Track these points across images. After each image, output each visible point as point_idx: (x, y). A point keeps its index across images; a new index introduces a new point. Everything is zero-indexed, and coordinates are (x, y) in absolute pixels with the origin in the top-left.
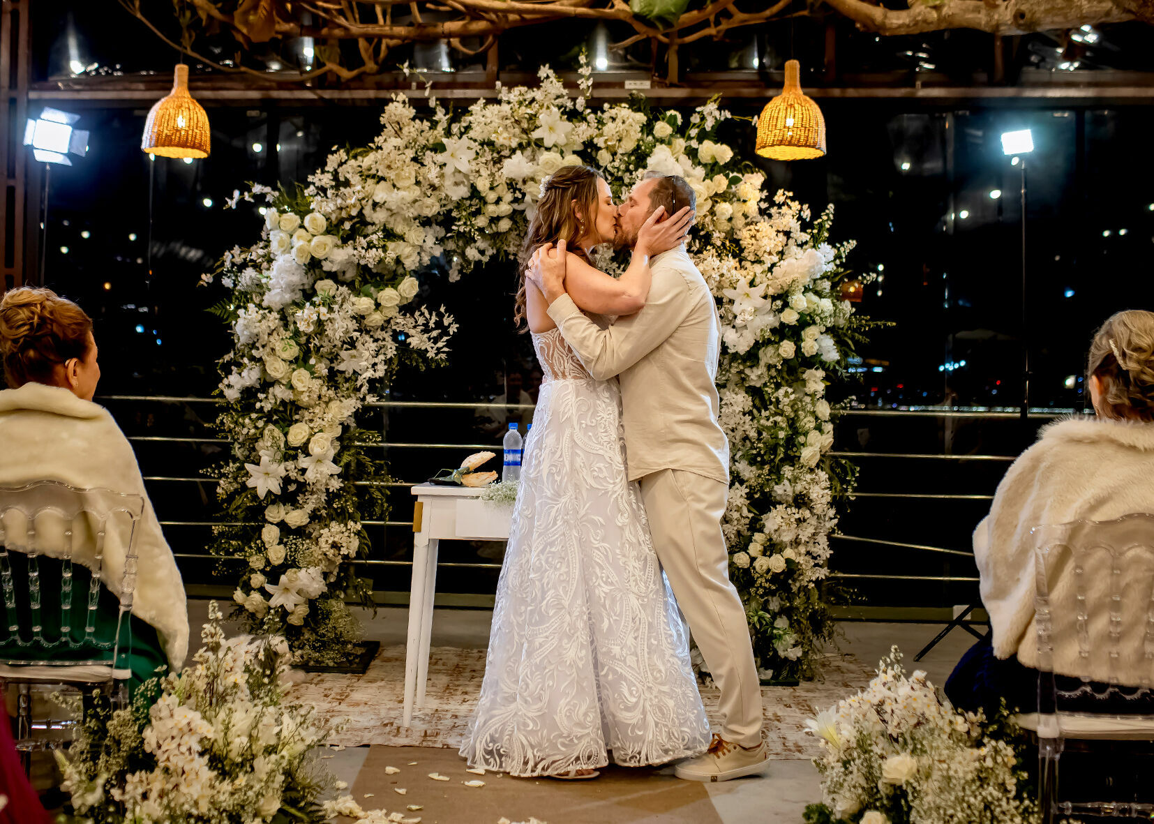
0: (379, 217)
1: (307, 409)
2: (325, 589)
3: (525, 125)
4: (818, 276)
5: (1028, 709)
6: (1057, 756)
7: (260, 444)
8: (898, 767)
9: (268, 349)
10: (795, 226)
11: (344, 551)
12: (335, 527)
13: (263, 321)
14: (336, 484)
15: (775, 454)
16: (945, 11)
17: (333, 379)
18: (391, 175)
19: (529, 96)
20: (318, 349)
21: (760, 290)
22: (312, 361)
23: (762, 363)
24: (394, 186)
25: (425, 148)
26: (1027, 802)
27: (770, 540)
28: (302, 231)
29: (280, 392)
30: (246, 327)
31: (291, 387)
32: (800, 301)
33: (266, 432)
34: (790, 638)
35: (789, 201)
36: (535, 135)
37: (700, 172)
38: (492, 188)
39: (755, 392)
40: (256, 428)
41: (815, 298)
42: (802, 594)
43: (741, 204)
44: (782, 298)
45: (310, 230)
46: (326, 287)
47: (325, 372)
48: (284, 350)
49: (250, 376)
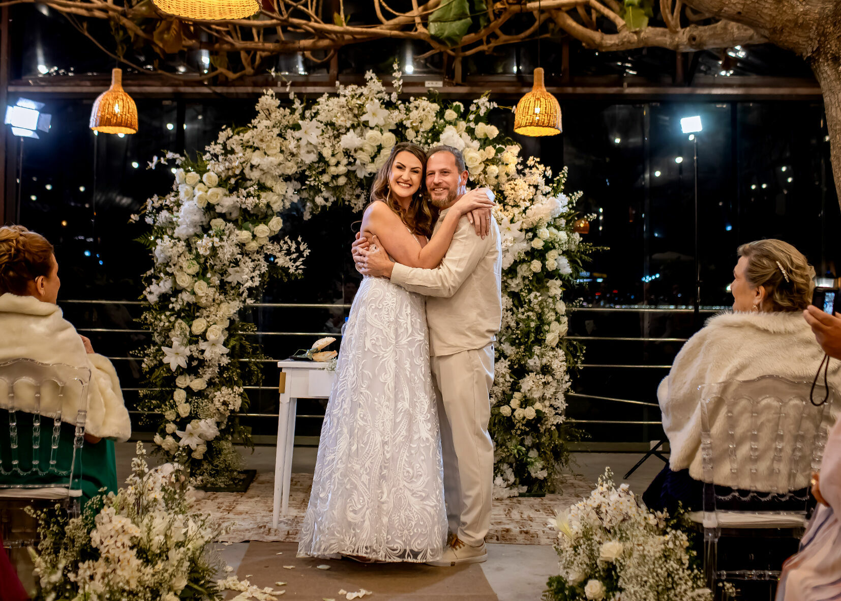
0: (255, 175)
1: (205, 308)
2: (218, 434)
3: (356, 112)
4: (557, 216)
5: (697, 509)
6: (716, 540)
7: (172, 333)
8: (610, 550)
9: (177, 267)
10: (541, 181)
11: (231, 407)
12: (225, 390)
13: (175, 248)
14: (225, 361)
15: (528, 338)
16: (642, 34)
17: (223, 287)
18: (264, 146)
19: (359, 91)
20: (212, 267)
21: (518, 225)
22: (209, 275)
23: (519, 275)
24: (265, 153)
25: (287, 127)
26: (696, 571)
27: (525, 397)
28: (202, 185)
29: (186, 297)
30: (162, 252)
31: (194, 293)
32: (545, 233)
33: (177, 324)
34: (539, 464)
35: (537, 164)
36: (363, 118)
37: (476, 144)
38: (333, 155)
39: (514, 296)
40: (170, 322)
41: (555, 231)
42: (547, 434)
43: (504, 166)
44: (533, 231)
45: (207, 184)
46: (218, 223)
47: (218, 282)
48: (189, 267)
49: (165, 286)
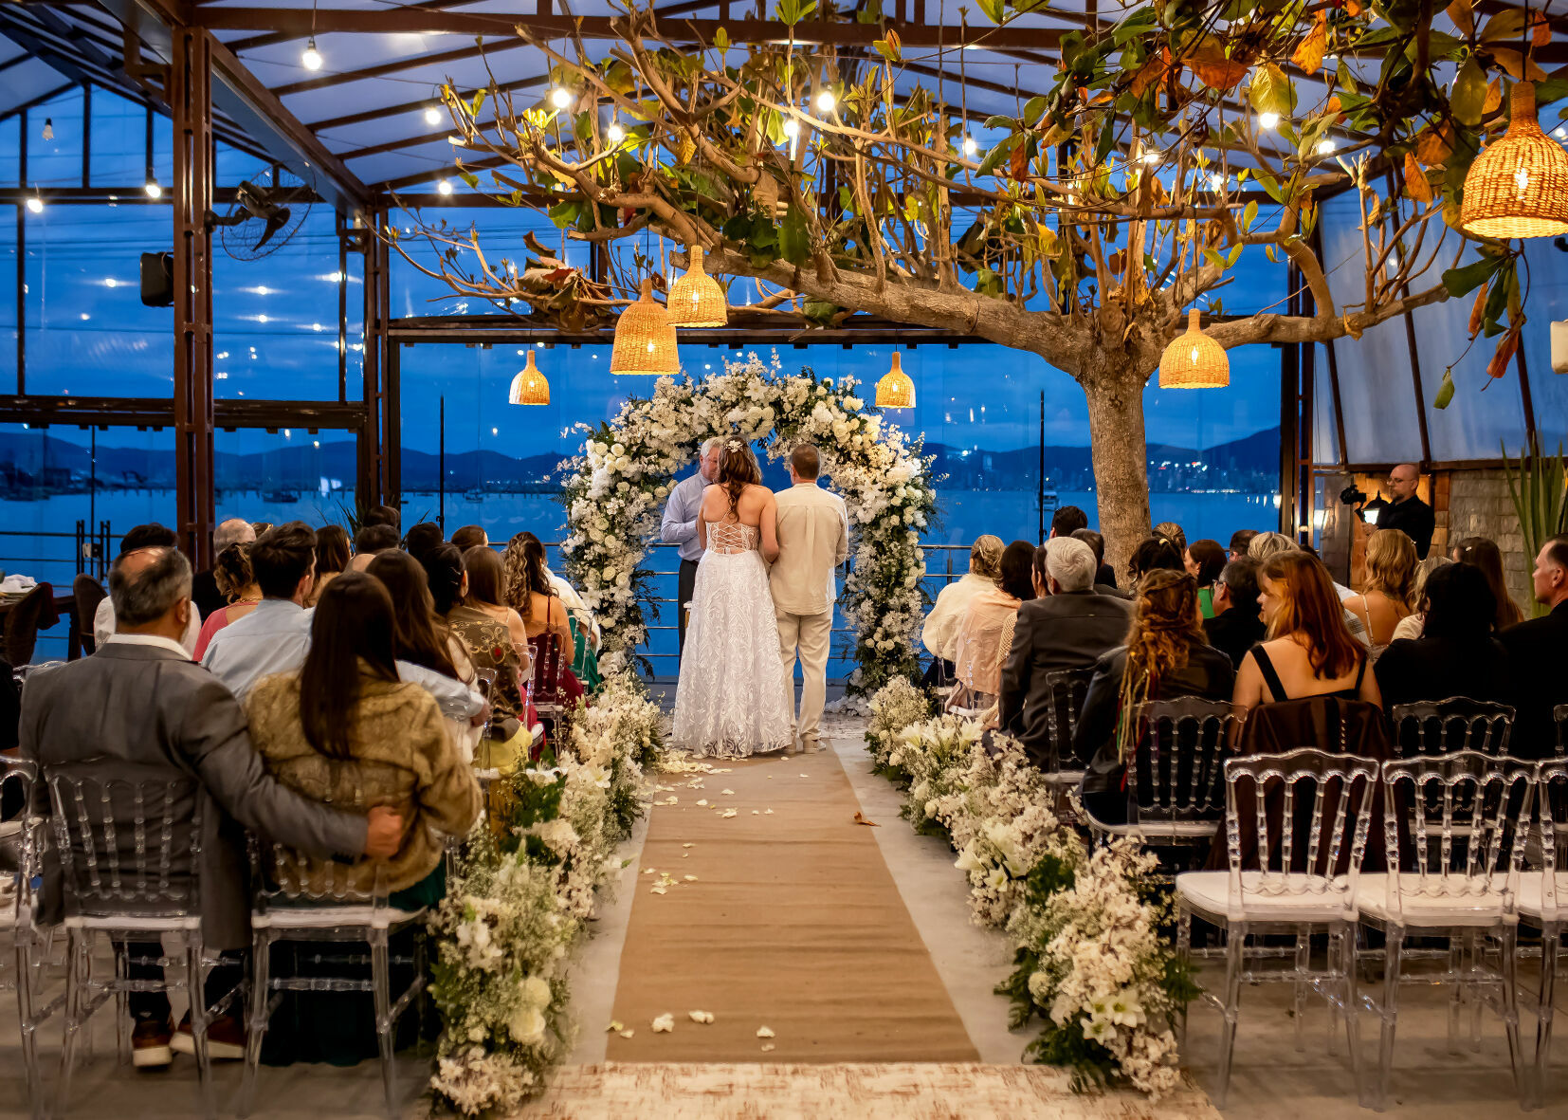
0: (654, 444)
1: (614, 558)
3: (740, 388)
4: (915, 477)
7: (585, 579)
9: (590, 524)
10: (900, 447)
11: (636, 642)
12: (632, 628)
13: (587, 507)
14: (631, 603)
15: (889, 581)
17: (629, 540)
18: (661, 418)
19: (742, 368)
20: (620, 523)
21: (879, 486)
22: (617, 531)
23: (881, 528)
24: (663, 425)
25: (680, 402)
27: (886, 631)
28: (610, 454)
29: (598, 549)
30: (577, 510)
31: (604, 546)
32: (902, 492)
33: (591, 573)
35: (897, 431)
36: (747, 394)
37: (844, 416)
39: (878, 545)
40: (584, 570)
41: (912, 489)
43: (868, 435)
44: (892, 490)
45: (615, 453)
46: (623, 486)
47: (624, 536)
48: (600, 524)
49: (579, 540)
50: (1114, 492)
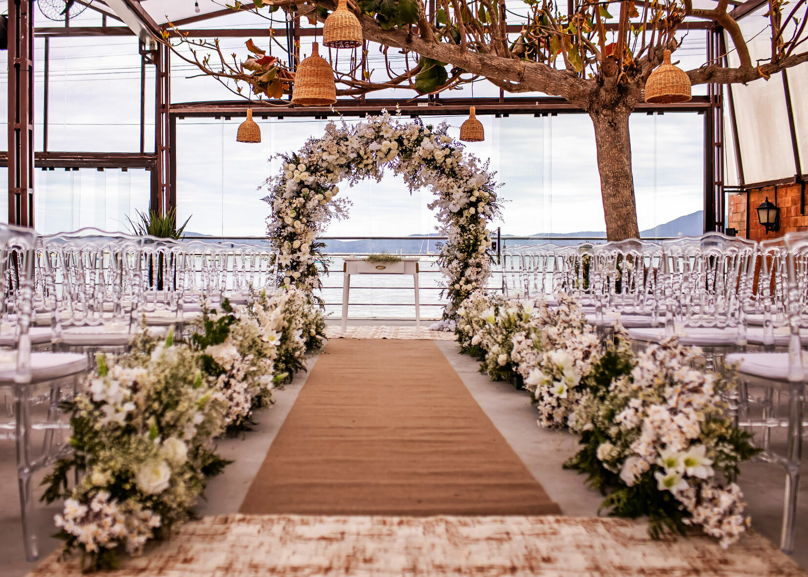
0: (324, 165)
1: (299, 235)
3: (377, 130)
7: (282, 248)
9: (285, 214)
11: (314, 286)
12: (311, 277)
13: (284, 204)
14: (310, 262)
15: (469, 249)
18: (329, 149)
20: (302, 213)
21: (462, 189)
22: (301, 217)
23: (464, 216)
24: (330, 153)
25: (340, 139)
27: (467, 279)
28: (297, 171)
29: (290, 229)
30: (278, 206)
31: (293, 227)
32: (476, 193)
33: (285, 243)
36: (381, 134)
37: (440, 147)
38: (365, 154)
39: (462, 227)
40: (281, 242)
41: (483, 192)
43: (455, 158)
44: (471, 192)
45: (300, 170)
46: (305, 191)
47: (306, 221)
48: (291, 213)
49: (278, 224)
50: (612, 180)
